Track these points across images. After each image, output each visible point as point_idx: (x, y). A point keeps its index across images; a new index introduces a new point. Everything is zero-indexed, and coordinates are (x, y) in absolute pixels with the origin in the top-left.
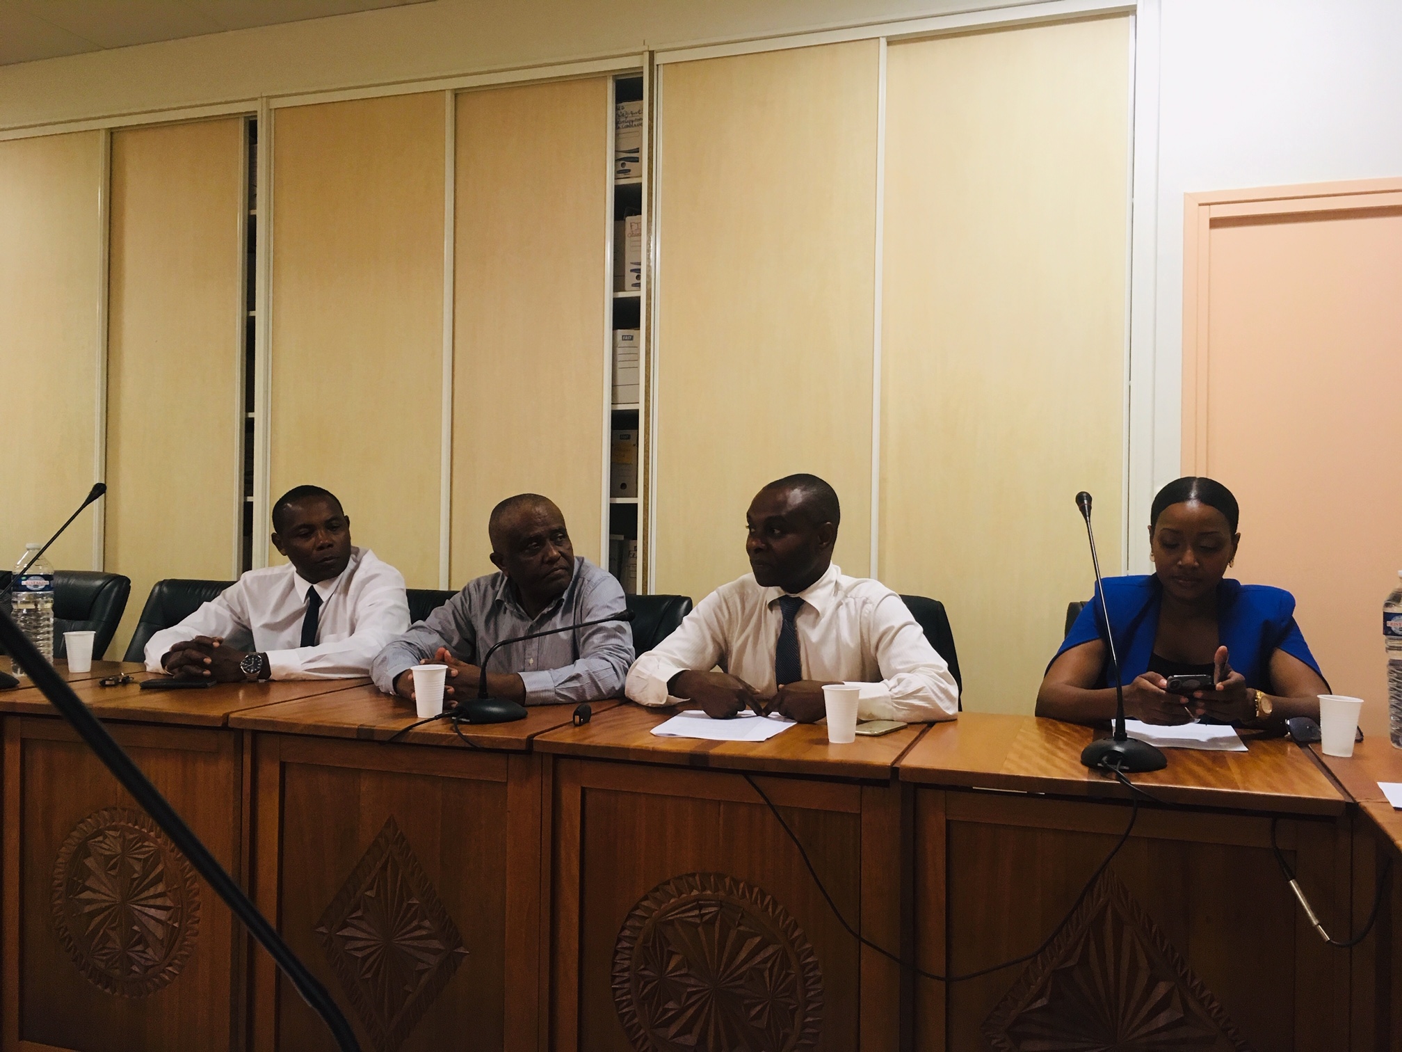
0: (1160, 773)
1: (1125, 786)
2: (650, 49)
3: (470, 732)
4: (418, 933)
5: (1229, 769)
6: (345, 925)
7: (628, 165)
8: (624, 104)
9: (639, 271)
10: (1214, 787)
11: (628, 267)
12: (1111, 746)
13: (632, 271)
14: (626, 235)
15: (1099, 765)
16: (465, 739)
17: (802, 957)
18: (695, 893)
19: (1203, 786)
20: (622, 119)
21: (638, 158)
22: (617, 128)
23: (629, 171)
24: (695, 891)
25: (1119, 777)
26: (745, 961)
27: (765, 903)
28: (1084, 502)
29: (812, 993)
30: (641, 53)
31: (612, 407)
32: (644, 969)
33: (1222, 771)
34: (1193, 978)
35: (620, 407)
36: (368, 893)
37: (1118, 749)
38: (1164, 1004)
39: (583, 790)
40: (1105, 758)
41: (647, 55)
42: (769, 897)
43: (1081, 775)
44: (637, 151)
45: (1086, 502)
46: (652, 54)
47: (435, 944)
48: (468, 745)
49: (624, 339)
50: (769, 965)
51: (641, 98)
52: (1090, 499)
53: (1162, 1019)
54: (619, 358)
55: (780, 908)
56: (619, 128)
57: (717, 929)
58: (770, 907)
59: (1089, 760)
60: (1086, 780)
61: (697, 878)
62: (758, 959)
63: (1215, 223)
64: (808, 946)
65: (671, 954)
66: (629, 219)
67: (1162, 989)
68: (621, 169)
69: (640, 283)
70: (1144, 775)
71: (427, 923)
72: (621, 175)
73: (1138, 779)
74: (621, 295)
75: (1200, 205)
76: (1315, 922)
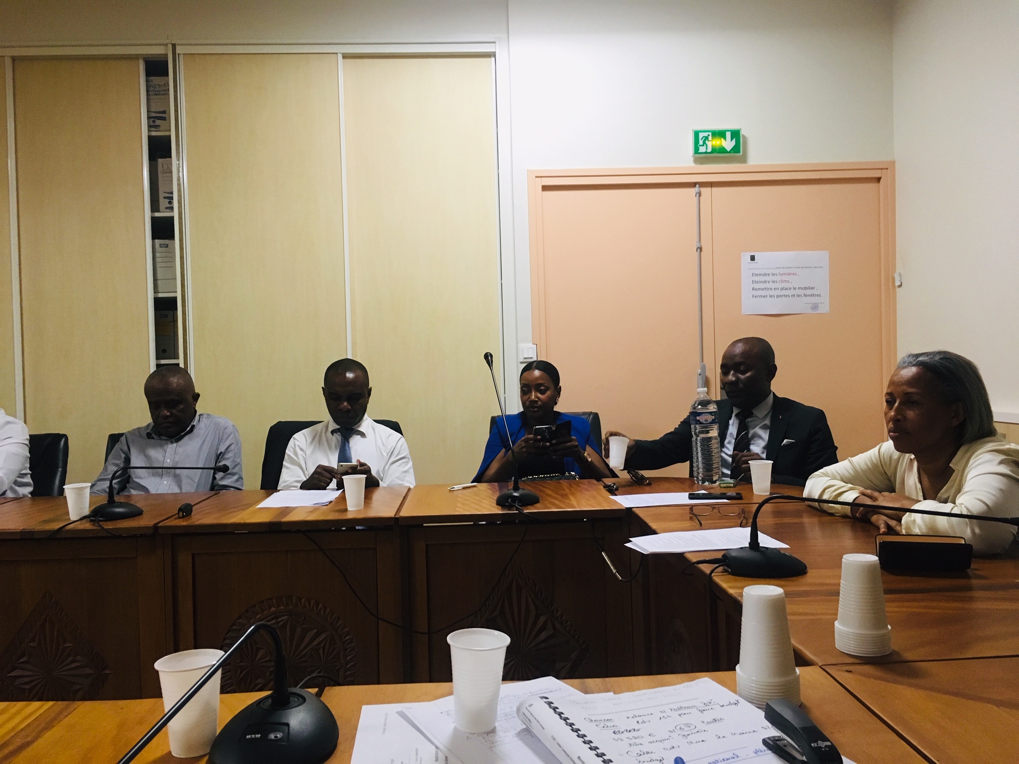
0: (538, 505)
1: (521, 514)
2: (173, 42)
3: (109, 526)
4: (73, 665)
5: (570, 500)
6: (14, 669)
7: (158, 122)
8: (152, 78)
9: (172, 198)
10: (564, 509)
11: (162, 195)
12: (512, 493)
13: (165, 198)
14: (159, 172)
15: (506, 504)
16: (107, 530)
17: (343, 637)
18: (273, 609)
19: (559, 509)
20: (151, 89)
21: (165, 118)
22: (148, 95)
23: (159, 126)
24: (272, 608)
25: (517, 509)
26: (306, 646)
27: (319, 609)
28: (488, 357)
29: (350, 657)
30: (166, 45)
31: (154, 295)
32: (241, 662)
33: (568, 501)
34: (557, 611)
35: (160, 295)
36: (32, 644)
37: (515, 494)
38: (543, 628)
39: (193, 555)
40: (509, 500)
41: (170, 46)
42: (321, 605)
43: (498, 510)
44: (164, 112)
45: (490, 358)
46: (174, 46)
47: (88, 671)
48: (109, 535)
49: (161, 246)
50: (322, 645)
51: (167, 75)
52: (491, 356)
53: (543, 636)
54: (158, 260)
55: (328, 610)
56: (149, 95)
57: (288, 629)
58: (322, 609)
59: (500, 502)
60: (501, 512)
61: (274, 600)
62: (315, 643)
63: (545, 188)
64: (346, 630)
65: (258, 649)
66: (160, 161)
67: (542, 619)
68: (153, 124)
69: (173, 207)
70: (529, 507)
71: (79, 658)
72: (153, 129)
73: (527, 510)
74: (157, 215)
75: (536, 177)
76: (614, 571)
